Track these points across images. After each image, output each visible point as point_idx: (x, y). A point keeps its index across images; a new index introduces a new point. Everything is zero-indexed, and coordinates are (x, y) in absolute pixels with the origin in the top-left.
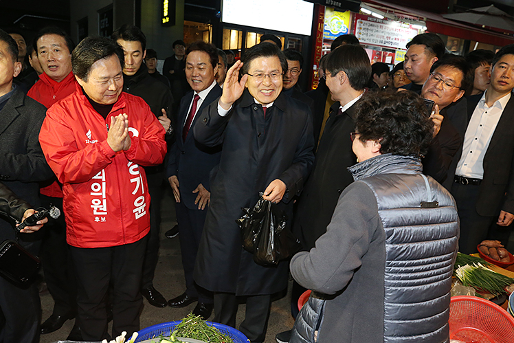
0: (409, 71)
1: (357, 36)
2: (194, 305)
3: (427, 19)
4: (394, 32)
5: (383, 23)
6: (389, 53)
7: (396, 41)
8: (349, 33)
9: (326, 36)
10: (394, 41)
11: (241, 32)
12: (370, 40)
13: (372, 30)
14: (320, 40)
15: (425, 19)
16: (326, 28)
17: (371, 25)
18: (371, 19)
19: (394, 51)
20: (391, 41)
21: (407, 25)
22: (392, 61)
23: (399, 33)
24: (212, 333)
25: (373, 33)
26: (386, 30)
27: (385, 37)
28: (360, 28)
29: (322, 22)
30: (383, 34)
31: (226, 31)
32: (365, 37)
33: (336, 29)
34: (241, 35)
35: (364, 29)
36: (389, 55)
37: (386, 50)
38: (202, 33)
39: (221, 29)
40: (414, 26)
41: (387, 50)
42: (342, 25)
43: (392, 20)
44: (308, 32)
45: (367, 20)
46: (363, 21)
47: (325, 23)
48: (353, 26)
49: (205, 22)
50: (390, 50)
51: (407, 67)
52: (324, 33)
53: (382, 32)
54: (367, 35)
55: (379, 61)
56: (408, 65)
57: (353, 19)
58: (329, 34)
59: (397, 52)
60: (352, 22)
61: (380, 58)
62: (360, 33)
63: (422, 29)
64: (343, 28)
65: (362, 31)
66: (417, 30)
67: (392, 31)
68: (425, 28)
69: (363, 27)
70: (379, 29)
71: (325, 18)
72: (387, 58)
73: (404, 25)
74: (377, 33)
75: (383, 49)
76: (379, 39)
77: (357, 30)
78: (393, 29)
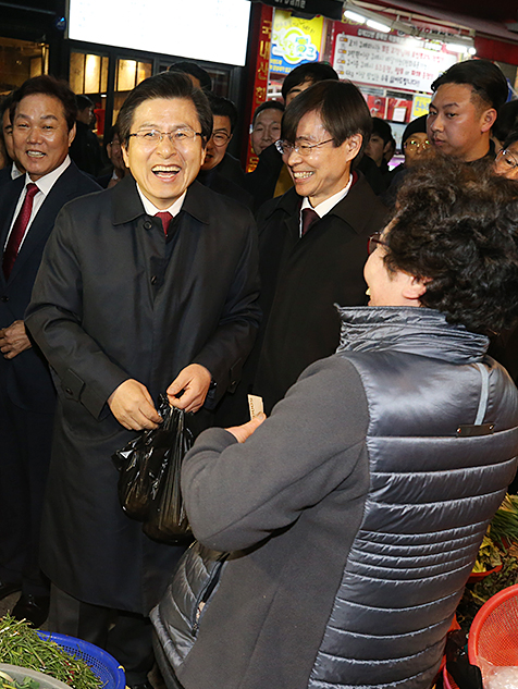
0: (440, 136)
1: (336, 67)
2: (14, 599)
3: (477, 32)
4: (410, 58)
5: (388, 41)
6: (399, 100)
7: (415, 77)
8: (320, 60)
9: (275, 66)
10: (410, 77)
11: (105, 59)
12: (362, 75)
13: (367, 56)
14: (263, 74)
15: (472, 34)
16: (275, 51)
17: (365, 45)
18: (364, 33)
19: (410, 97)
20: (404, 76)
21: (436, 45)
22: (407, 116)
23: (421, 61)
24: (48, 654)
25: (369, 61)
26: (394, 55)
27: (393, 69)
28: (344, 51)
29: (267, 39)
30: (388, 64)
31: (77, 57)
32: (352, 68)
33: (296, 53)
34: (105, 65)
35: (352, 52)
36: (400, 105)
37: (394, 94)
38: (29, 61)
39: (67, 52)
40: (451, 47)
41: (397, 95)
42: (308, 46)
43: (407, 35)
44: (239, 59)
45: (357, 35)
46: (348, 37)
47: (273, 42)
48: (330, 48)
49: (35, 38)
50: (403, 96)
51: (436, 128)
52: (271, 61)
53: (388, 59)
54: (357, 65)
55: (380, 116)
56: (439, 124)
57: (329, 35)
58: (280, 62)
59: (415, 99)
60: (328, 40)
61: (382, 111)
62: (343, 62)
63: (465, 52)
64: (308, 52)
65: (346, 57)
66: (456, 54)
67: (406, 58)
68: (473, 51)
69: (348, 48)
70: (381, 53)
71: (274, 31)
72: (396, 110)
73: (430, 45)
74: (376, 62)
75: (389, 94)
76: (380, 73)
77: (337, 56)
78: (408, 53)
